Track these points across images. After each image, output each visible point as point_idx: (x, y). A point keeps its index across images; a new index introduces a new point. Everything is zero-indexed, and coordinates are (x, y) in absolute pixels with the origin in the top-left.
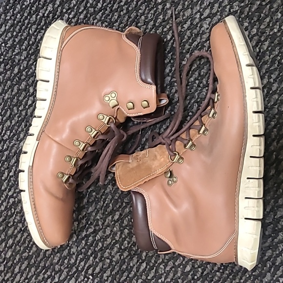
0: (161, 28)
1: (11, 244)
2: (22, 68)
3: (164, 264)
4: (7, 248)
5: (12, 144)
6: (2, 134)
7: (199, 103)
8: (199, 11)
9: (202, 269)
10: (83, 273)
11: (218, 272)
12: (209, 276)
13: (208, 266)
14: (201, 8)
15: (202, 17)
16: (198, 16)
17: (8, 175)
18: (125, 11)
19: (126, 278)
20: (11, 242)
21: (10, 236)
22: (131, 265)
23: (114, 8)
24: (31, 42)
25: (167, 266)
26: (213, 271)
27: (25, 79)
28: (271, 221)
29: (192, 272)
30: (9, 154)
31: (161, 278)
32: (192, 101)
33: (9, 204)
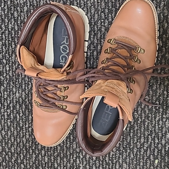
1: (44, 153)
3: (136, 112)
4: (43, 157)
5: (11, 98)
6: (3, 96)
7: (104, 12)
9: (158, 101)
11: (168, 97)
12: (164, 103)
13: (161, 97)
17: (20, 116)
20: (43, 152)
21: (41, 149)
25: (138, 111)
26: (165, 99)
30: (13, 105)
31: (139, 120)
32: (99, 13)
33: (30, 132)
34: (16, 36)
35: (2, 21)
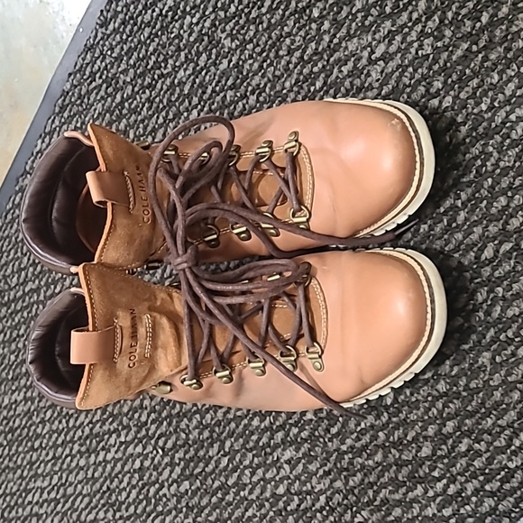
0: (310, 65)
2: (125, 96)
3: (251, 470)
8: (370, 45)
9: (300, 499)
10: (153, 442)
11: (320, 512)
12: (306, 514)
13: (308, 497)
14: (374, 39)
15: (373, 57)
16: (365, 54)
18: (265, 25)
19: (201, 472)
22: (210, 453)
23: (251, 16)
24: (141, 56)
25: (255, 474)
26: (313, 509)
27: (126, 114)
28: (411, 459)
29: (285, 498)
31: (244, 490)
34: (177, 104)
35: (176, 51)
